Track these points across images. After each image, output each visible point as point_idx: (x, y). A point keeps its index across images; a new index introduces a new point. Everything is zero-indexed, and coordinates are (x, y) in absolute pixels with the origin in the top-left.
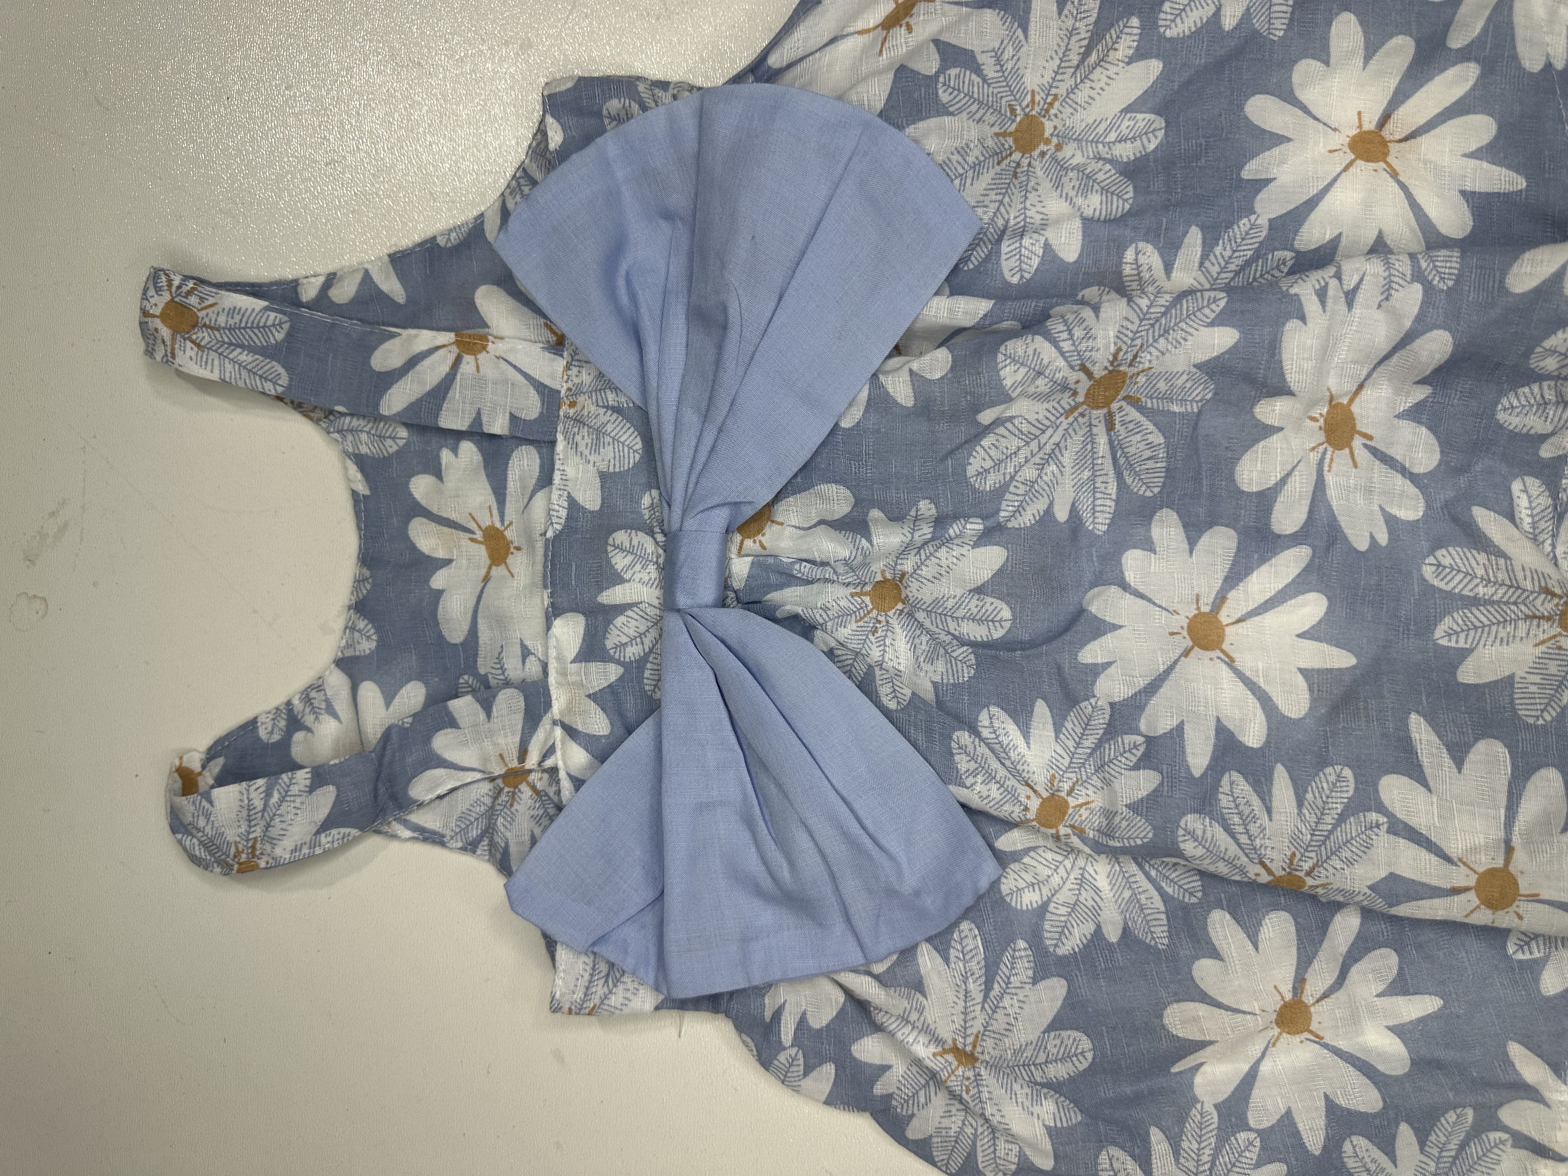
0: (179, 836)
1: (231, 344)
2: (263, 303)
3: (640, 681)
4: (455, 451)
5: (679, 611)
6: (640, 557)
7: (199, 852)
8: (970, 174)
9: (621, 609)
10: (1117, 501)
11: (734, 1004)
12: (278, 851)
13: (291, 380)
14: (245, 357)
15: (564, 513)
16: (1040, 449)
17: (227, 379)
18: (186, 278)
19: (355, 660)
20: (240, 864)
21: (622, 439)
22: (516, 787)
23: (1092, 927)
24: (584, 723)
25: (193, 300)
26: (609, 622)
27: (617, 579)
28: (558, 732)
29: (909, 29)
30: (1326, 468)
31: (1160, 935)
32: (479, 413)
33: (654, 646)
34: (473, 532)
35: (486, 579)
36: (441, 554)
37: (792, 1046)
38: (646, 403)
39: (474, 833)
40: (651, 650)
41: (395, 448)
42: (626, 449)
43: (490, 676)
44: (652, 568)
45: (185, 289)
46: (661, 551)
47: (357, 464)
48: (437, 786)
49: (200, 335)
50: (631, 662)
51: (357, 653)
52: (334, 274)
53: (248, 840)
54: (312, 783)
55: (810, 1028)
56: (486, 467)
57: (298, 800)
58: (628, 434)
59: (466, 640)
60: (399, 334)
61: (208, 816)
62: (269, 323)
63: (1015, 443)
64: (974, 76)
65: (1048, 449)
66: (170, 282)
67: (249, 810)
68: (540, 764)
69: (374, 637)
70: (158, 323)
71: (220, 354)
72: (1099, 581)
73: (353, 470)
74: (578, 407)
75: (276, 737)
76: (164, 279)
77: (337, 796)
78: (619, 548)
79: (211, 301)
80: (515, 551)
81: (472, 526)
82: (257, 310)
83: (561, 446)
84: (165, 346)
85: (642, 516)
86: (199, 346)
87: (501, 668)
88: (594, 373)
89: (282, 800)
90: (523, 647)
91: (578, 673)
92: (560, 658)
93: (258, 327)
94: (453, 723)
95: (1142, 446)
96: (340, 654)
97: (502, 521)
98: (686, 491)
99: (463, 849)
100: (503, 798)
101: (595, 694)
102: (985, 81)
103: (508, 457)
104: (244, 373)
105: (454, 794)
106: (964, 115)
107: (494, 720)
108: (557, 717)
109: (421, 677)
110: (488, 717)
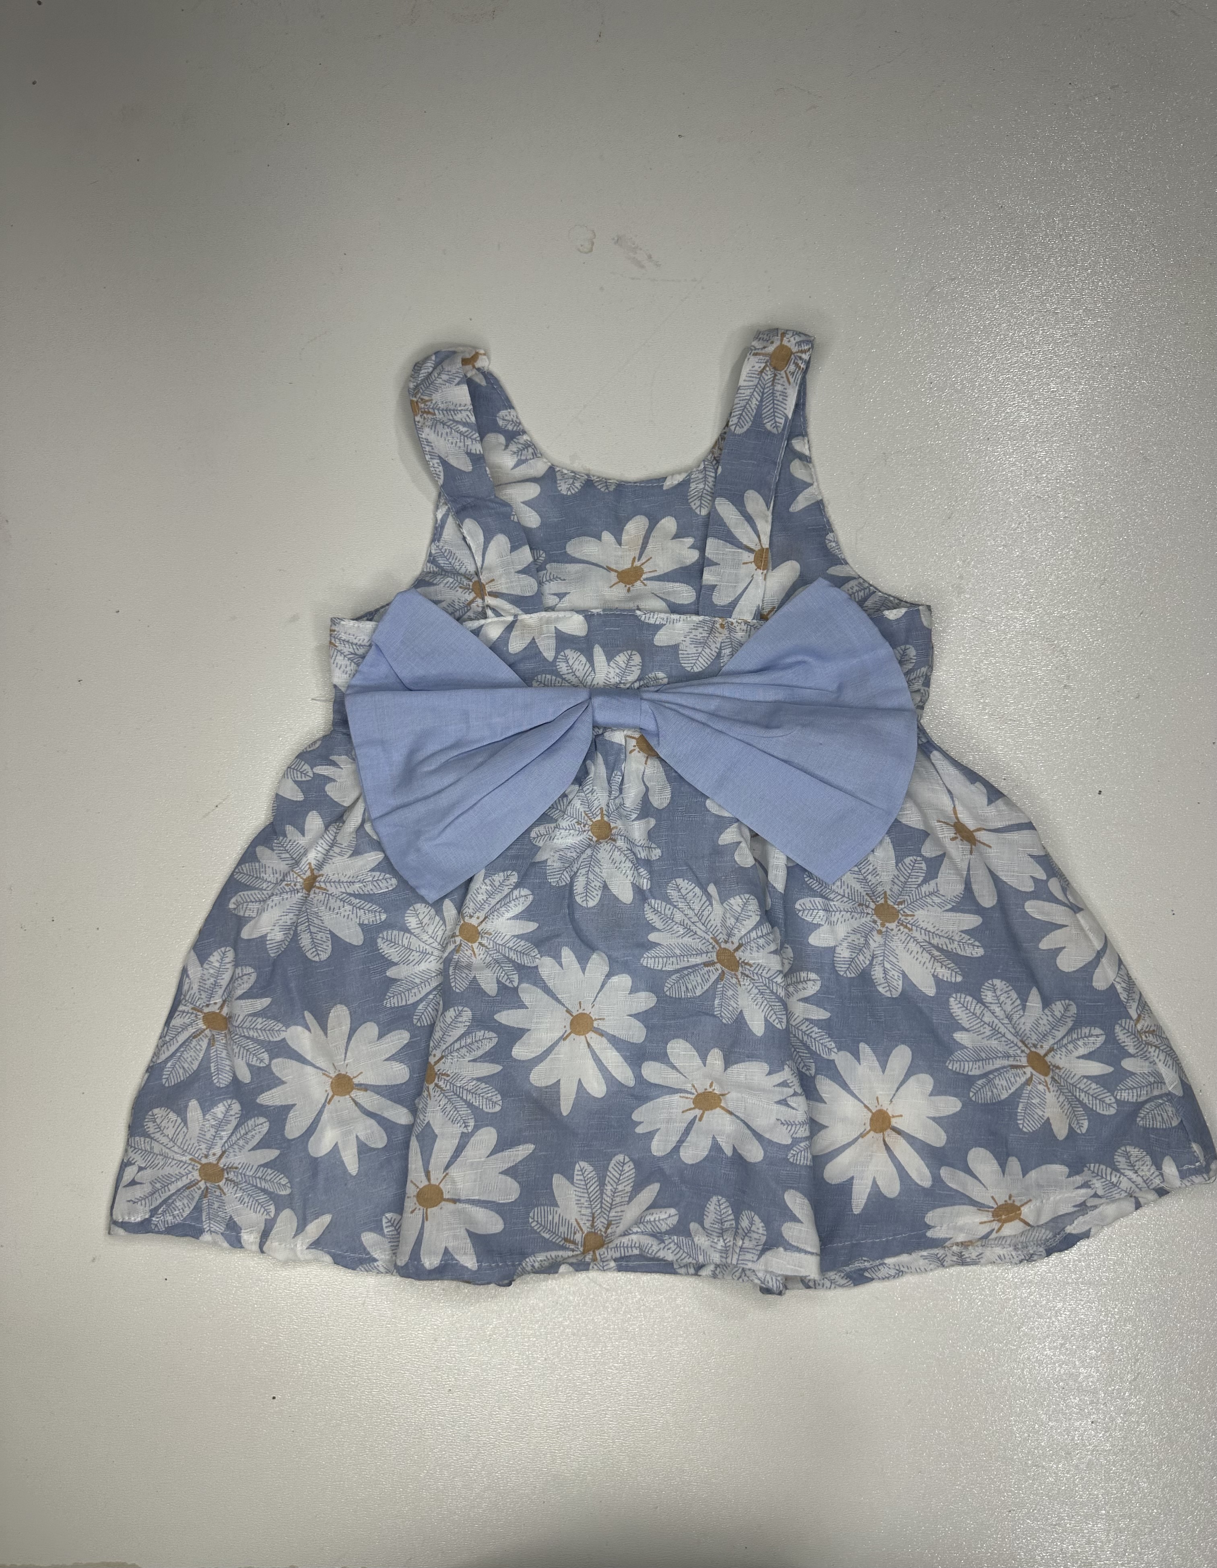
0: (433, 358)
1: (763, 393)
2: (790, 416)
3: (543, 672)
4: (692, 547)
5: (590, 698)
6: (624, 672)
7: (423, 373)
8: (861, 877)
9: (590, 659)
10: (661, 971)
11: (340, 737)
12: (427, 430)
13: (739, 435)
14: (754, 403)
15: (652, 621)
16: (693, 923)
17: (740, 391)
18: (808, 363)
19: (554, 480)
20: (417, 402)
21: (700, 659)
22: (473, 590)
23: (395, 960)
24: (516, 637)
25: (792, 367)
26: (582, 651)
27: (610, 657)
28: (510, 619)
29: (953, 839)
30: (682, 1095)
31: (392, 1002)
32: (716, 564)
33: (566, 681)
34: (639, 560)
35: (609, 569)
36: (625, 537)
37: (314, 773)
38: (722, 675)
39: (441, 561)
40: (564, 679)
41: (694, 507)
42: (694, 661)
43: (545, 572)
44: (617, 680)
45: (800, 362)
46: (628, 686)
47: (684, 481)
48: (472, 537)
49: (769, 373)
50: (556, 666)
51: (559, 481)
52: (810, 462)
53: (433, 408)
54: (473, 454)
55: (325, 784)
56: (681, 568)
57: (462, 445)
58: (704, 663)
59: (569, 555)
60: (768, 509)
61: (449, 381)
62: (777, 419)
63: (697, 908)
64: (921, 879)
65: (693, 928)
66: (804, 352)
67: (454, 410)
68: (488, 606)
69: (569, 493)
70: (777, 344)
71: (756, 386)
72: (612, 961)
73: (679, 478)
74: (720, 630)
75: (501, 423)
76: (806, 348)
77: (464, 472)
78: (630, 658)
79: (792, 380)
80: (627, 588)
81: (643, 560)
82: (786, 411)
83: (696, 618)
84: (762, 349)
85: (651, 672)
86: (762, 372)
87: (551, 580)
88: (743, 640)
89: (461, 433)
90: (565, 594)
91: (548, 632)
92: (557, 619)
93: (774, 412)
94: (513, 548)
95: (694, 983)
96: (558, 469)
97: (647, 579)
98: (665, 702)
99: (430, 554)
100: (465, 582)
101: (535, 643)
102: (919, 885)
103: (688, 583)
104: (744, 403)
105: (466, 548)
106: (896, 873)
107: (517, 575)
108: (519, 618)
109: (543, 524)
110: (519, 572)
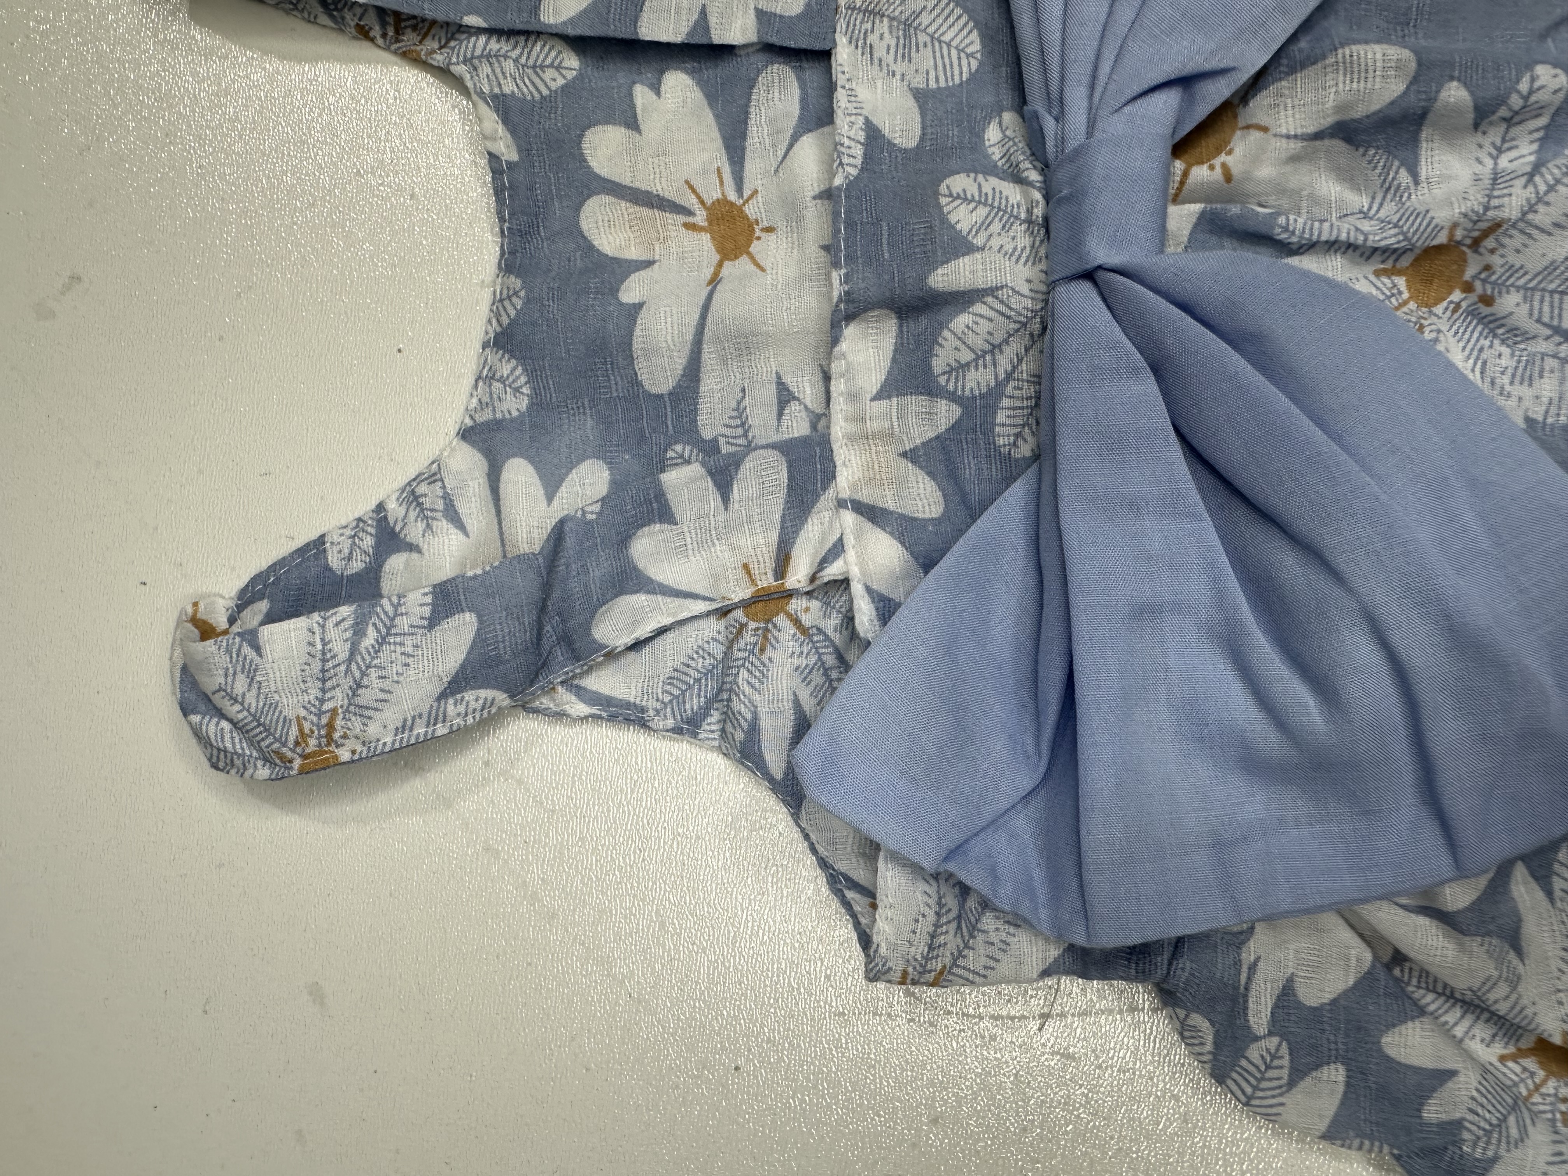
0: (196, 718)
3: (988, 428)
4: (656, 88)
5: (1092, 273)
6: (999, 213)
7: (232, 742)
9: (963, 300)
12: (373, 729)
15: (859, 152)
19: (496, 425)
21: (947, 38)
24: (898, 497)
26: (939, 327)
27: (961, 247)
28: (849, 518)
32: (703, 13)
33: (1014, 368)
34: (689, 213)
35: (715, 281)
36: (633, 253)
37: (1271, 1034)
39: (694, 703)
40: (1009, 376)
41: (561, 82)
42: (954, 52)
43: (722, 441)
44: (1019, 229)
47: (497, 111)
48: (636, 623)
50: (974, 398)
51: (499, 415)
53: (319, 716)
54: (433, 612)
55: (1299, 1005)
56: (713, 102)
57: (409, 641)
58: (956, 28)
59: (679, 386)
67: (324, 661)
69: (525, 390)
73: (491, 121)
75: (357, 566)
77: (478, 633)
78: (961, 200)
80: (764, 235)
81: (691, 201)
83: (843, 53)
85: (991, 154)
87: (743, 424)
89: (382, 641)
90: (781, 386)
91: (888, 415)
92: (852, 397)
94: (667, 515)
96: (469, 421)
97: (739, 190)
98: (1096, 76)
99: (677, 731)
100: (748, 638)
101: (914, 450)
103: (751, 84)
105: (659, 641)
107: (734, 506)
108: (845, 494)
109: (602, 453)
110: (726, 499)
